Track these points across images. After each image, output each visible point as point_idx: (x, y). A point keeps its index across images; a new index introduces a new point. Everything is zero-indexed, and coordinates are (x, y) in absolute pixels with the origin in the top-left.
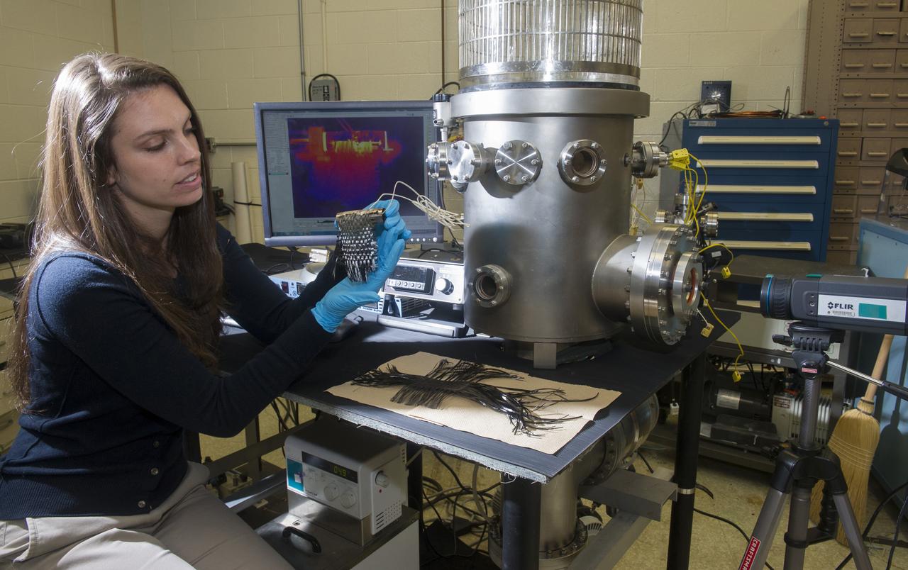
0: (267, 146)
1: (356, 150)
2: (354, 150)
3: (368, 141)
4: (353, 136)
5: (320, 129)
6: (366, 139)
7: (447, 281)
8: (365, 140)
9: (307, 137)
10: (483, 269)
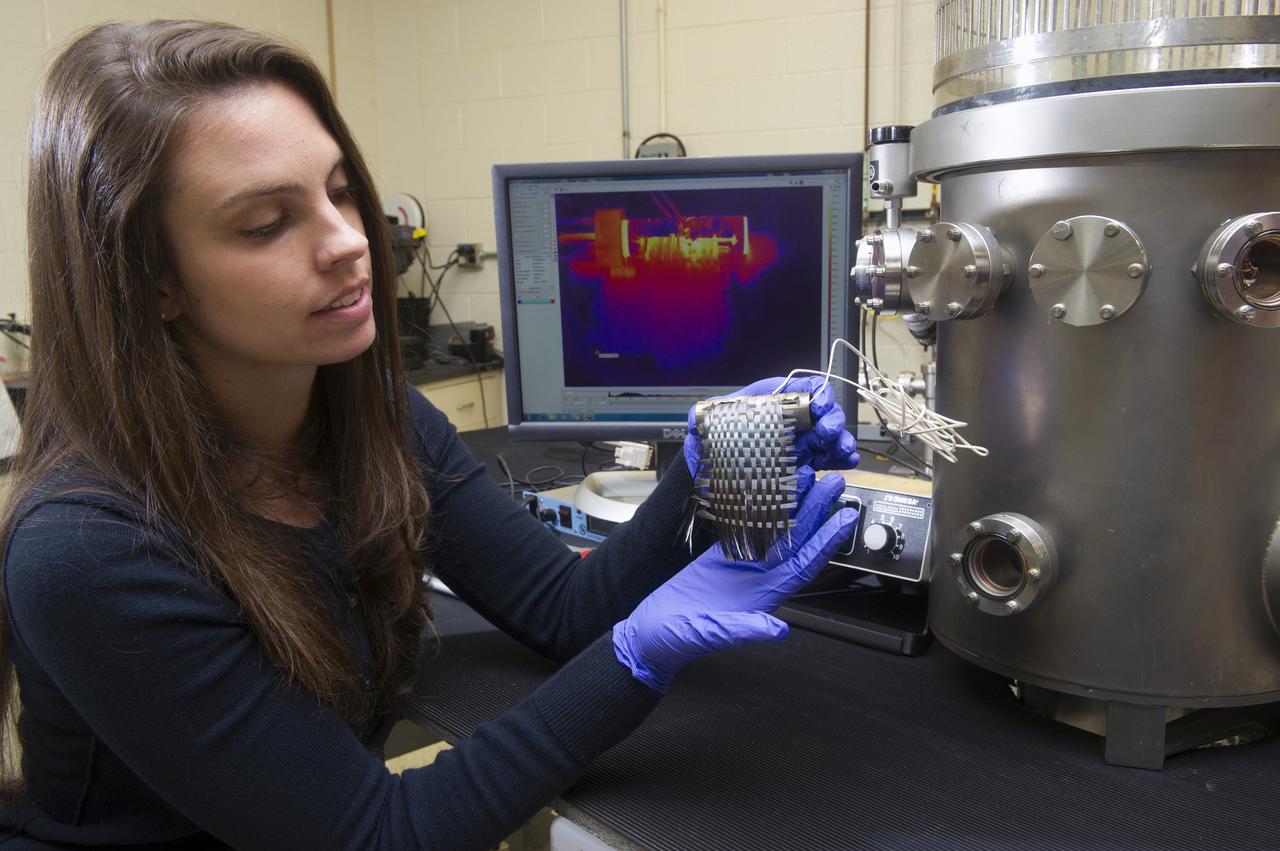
0: (515, 249)
1: (686, 255)
2: (681, 254)
3: (710, 236)
4: (681, 226)
5: (616, 214)
6: (708, 234)
7: (888, 529)
8: (704, 236)
9: (591, 229)
10: (985, 523)
